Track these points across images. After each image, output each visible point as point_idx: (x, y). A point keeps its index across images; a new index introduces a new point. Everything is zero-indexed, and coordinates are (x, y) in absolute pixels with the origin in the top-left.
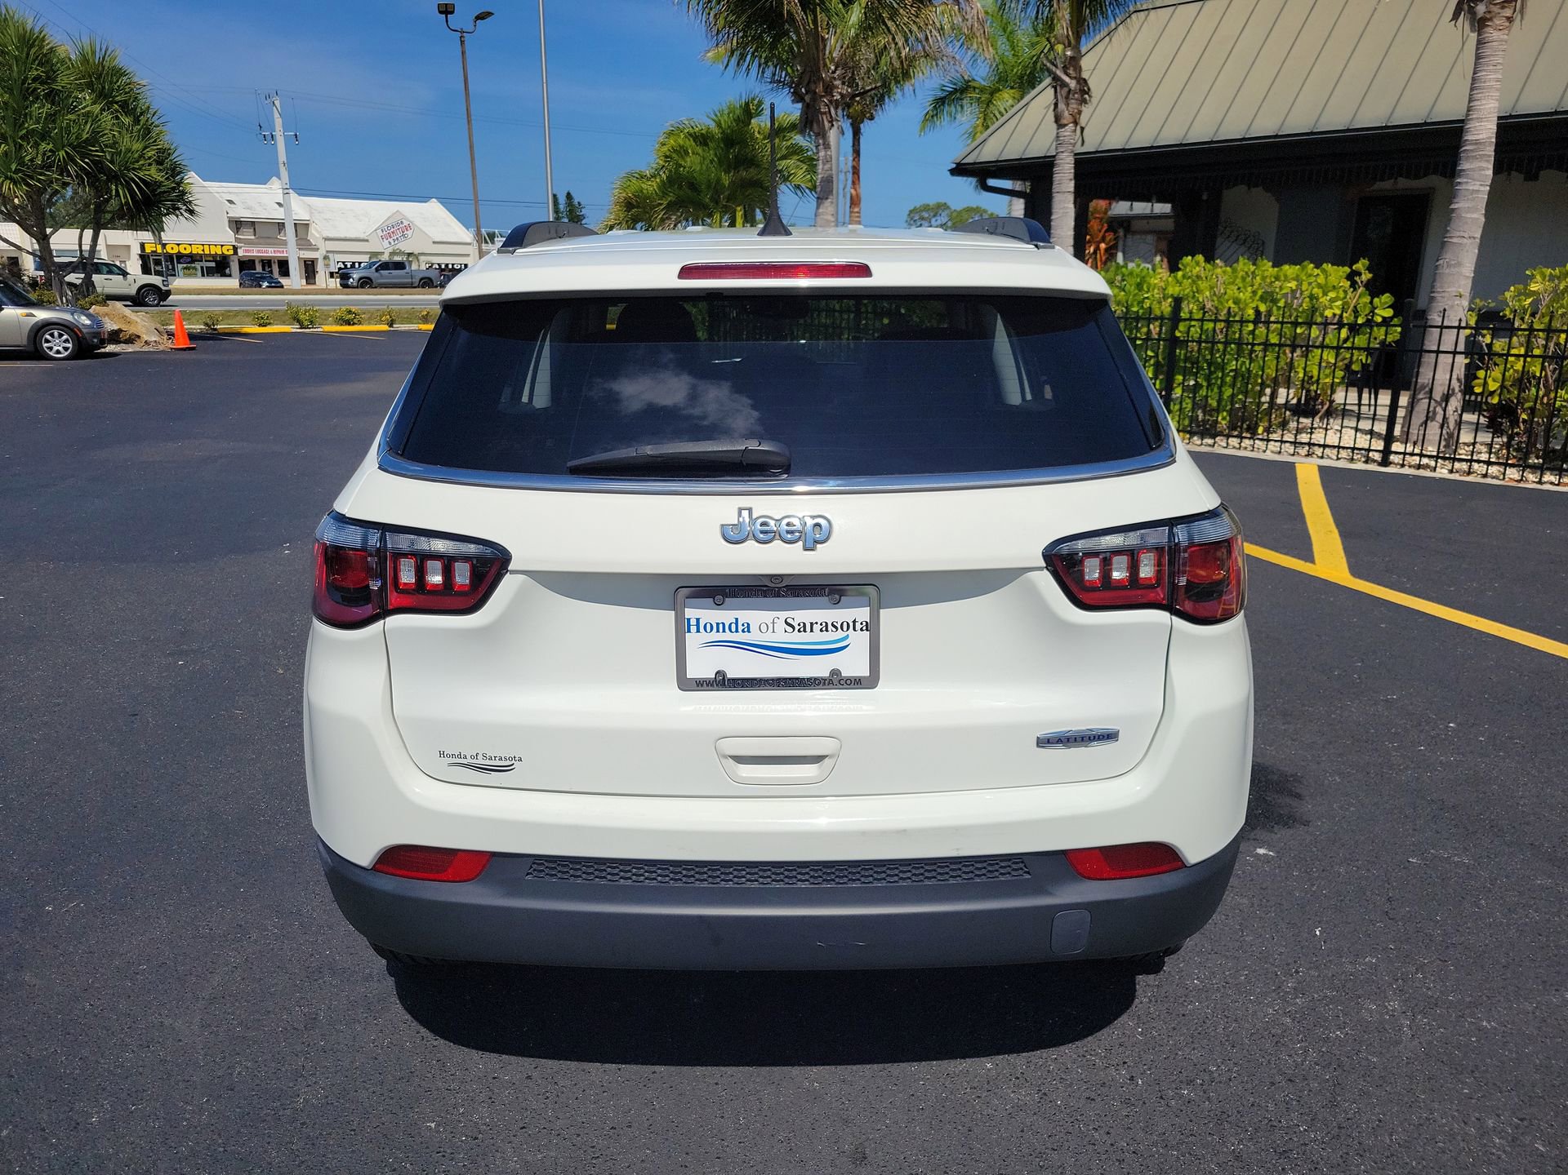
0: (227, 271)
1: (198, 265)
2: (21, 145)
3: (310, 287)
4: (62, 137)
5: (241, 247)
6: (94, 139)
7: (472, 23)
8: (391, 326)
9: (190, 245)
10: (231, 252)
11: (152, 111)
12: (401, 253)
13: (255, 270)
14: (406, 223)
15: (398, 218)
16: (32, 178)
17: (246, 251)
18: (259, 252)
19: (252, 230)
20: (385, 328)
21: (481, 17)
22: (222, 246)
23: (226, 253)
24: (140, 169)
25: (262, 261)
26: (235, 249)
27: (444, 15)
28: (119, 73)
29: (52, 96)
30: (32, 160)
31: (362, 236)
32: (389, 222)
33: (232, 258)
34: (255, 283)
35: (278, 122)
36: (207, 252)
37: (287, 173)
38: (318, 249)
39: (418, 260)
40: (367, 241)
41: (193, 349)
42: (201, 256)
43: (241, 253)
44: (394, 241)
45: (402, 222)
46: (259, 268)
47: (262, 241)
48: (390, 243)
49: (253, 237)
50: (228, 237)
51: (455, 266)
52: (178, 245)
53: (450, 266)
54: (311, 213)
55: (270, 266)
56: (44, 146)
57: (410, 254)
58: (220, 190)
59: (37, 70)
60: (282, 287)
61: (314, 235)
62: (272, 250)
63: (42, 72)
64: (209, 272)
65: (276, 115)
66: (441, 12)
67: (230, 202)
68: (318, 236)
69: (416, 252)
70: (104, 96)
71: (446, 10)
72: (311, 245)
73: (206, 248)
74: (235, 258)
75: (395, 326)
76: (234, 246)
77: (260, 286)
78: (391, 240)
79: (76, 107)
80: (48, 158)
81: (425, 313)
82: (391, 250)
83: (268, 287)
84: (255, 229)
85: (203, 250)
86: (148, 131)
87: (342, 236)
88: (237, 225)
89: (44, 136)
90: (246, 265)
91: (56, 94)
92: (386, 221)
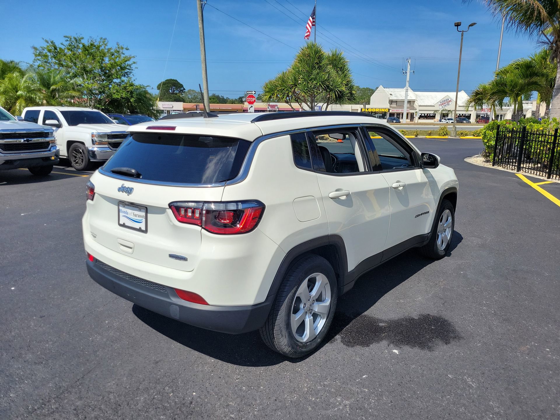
0: (385, 117)
1: (377, 115)
2: (308, 82)
3: (411, 122)
4: (320, 79)
5: (391, 109)
6: (327, 80)
7: (467, 28)
8: (417, 136)
9: (375, 109)
10: (388, 111)
11: (348, 70)
12: (446, 110)
13: (394, 116)
14: (450, 100)
15: (447, 98)
16: (310, 91)
17: (392, 110)
18: (396, 110)
19: (396, 104)
20: (414, 137)
21: (471, 25)
22: (385, 109)
23: (386, 111)
24: (339, 87)
25: (397, 113)
26: (389, 110)
27: (457, 27)
28: (340, 59)
29: (320, 67)
30: (311, 86)
31: (433, 105)
32: (443, 100)
33: (388, 113)
34: (392, 121)
35: (409, 67)
36: (380, 111)
37: (408, 84)
38: (416, 109)
39: (452, 113)
40: (434, 106)
41: (343, 142)
42: (378, 112)
43: (391, 111)
44: (444, 106)
45: (448, 99)
46: (395, 116)
47: (398, 107)
48: (442, 107)
49: (396, 106)
50: (388, 106)
51: (466, 115)
52: (372, 109)
53: (464, 115)
54: (416, 97)
55: (399, 115)
56: (315, 82)
57: (449, 111)
58: (388, 91)
59: (317, 60)
60: (400, 122)
61: (416, 105)
62: (401, 110)
63: (318, 61)
64: (380, 117)
65: (409, 65)
66: (455, 26)
67: (391, 94)
68: (417, 105)
69: (451, 110)
70: (335, 66)
71: (458, 25)
72: (414, 108)
73: (380, 110)
74: (389, 113)
75: (418, 136)
76: (389, 109)
77: (393, 122)
78: (443, 106)
79: (325, 70)
80: (315, 85)
81: (430, 132)
82: (442, 109)
83: (395, 122)
84: (397, 103)
85: (379, 111)
86: (345, 76)
87: (425, 105)
88: (391, 102)
89: (315, 79)
90: (392, 115)
91: (321, 67)
92: (442, 99)
